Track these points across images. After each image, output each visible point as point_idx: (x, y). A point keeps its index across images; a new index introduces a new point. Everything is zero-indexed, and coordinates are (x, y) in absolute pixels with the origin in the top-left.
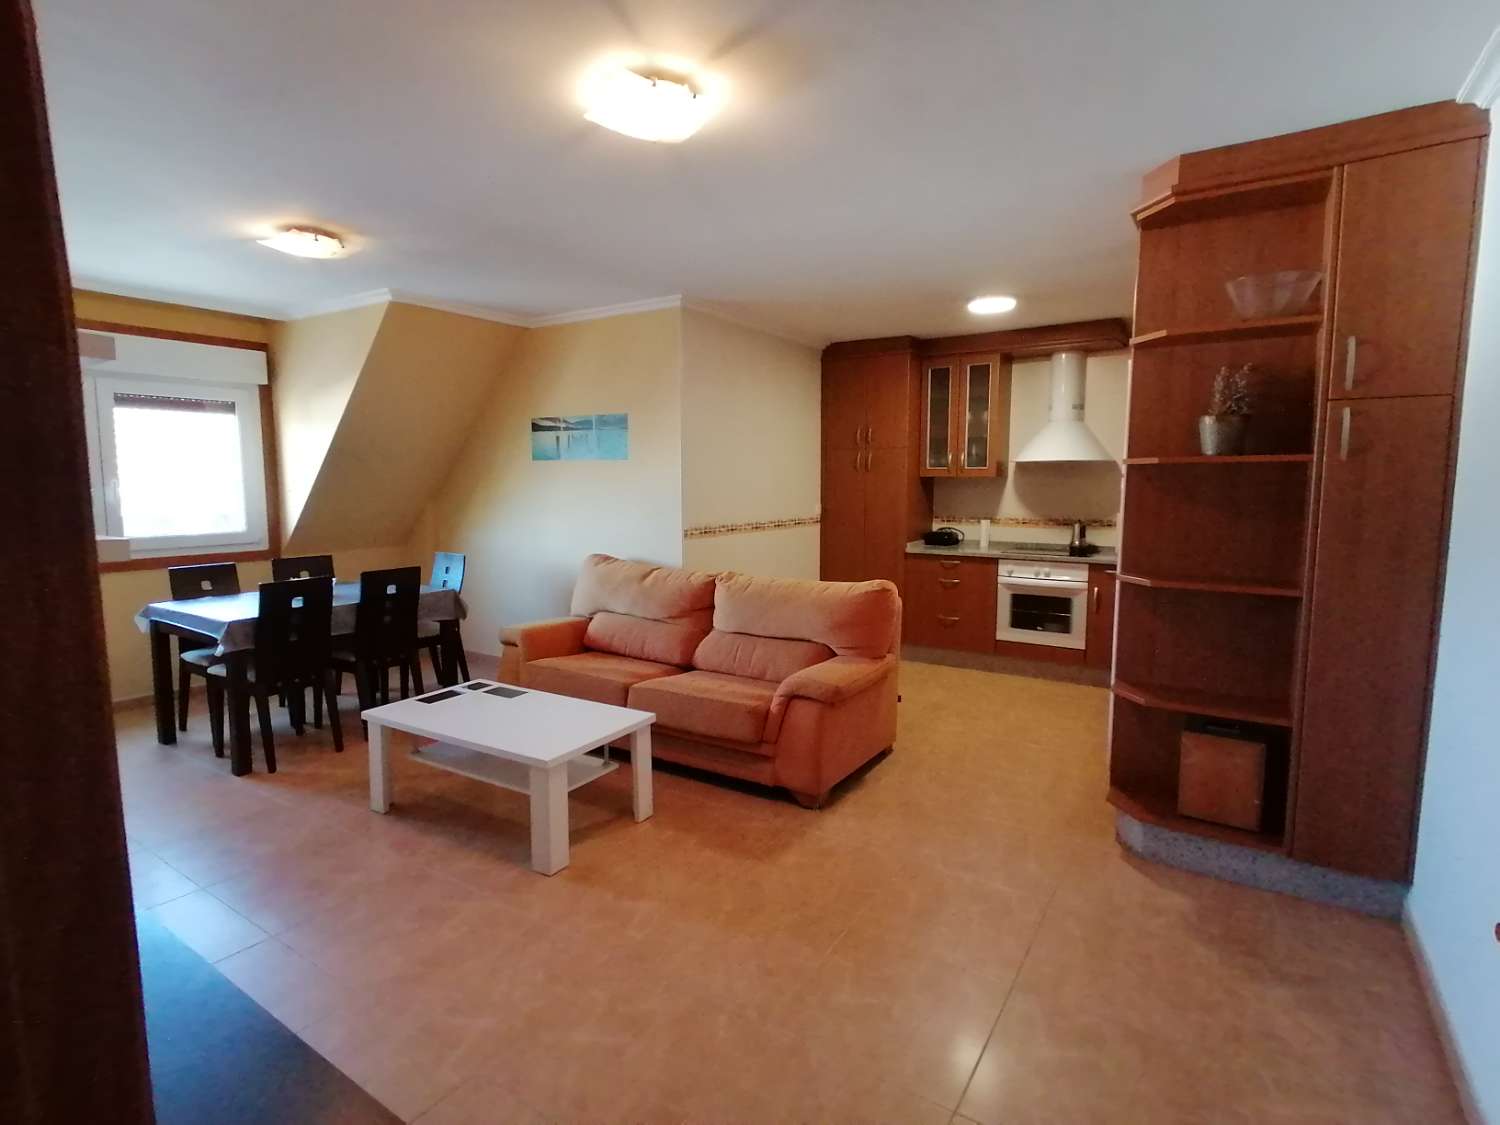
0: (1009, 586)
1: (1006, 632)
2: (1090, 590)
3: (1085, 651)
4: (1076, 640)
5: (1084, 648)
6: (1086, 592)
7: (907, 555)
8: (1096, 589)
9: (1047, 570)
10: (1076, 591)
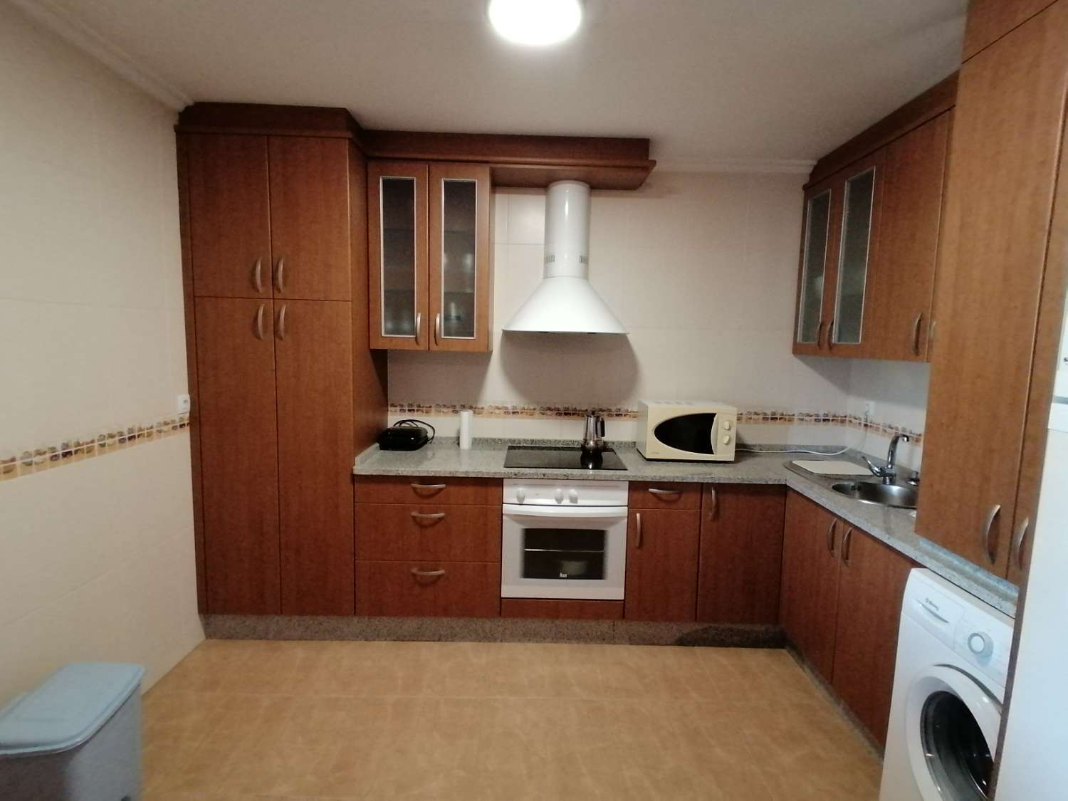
0: (519, 518)
1: (515, 586)
2: (631, 517)
3: (624, 600)
4: (611, 587)
5: (623, 599)
6: (626, 520)
7: (355, 479)
8: (638, 515)
9: (573, 492)
10: (612, 521)
